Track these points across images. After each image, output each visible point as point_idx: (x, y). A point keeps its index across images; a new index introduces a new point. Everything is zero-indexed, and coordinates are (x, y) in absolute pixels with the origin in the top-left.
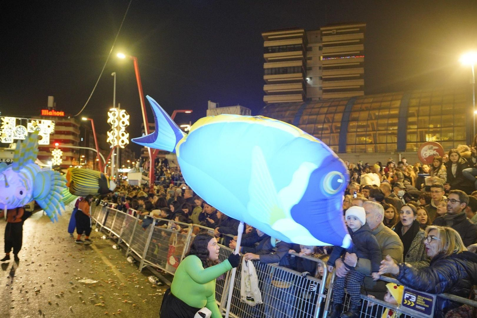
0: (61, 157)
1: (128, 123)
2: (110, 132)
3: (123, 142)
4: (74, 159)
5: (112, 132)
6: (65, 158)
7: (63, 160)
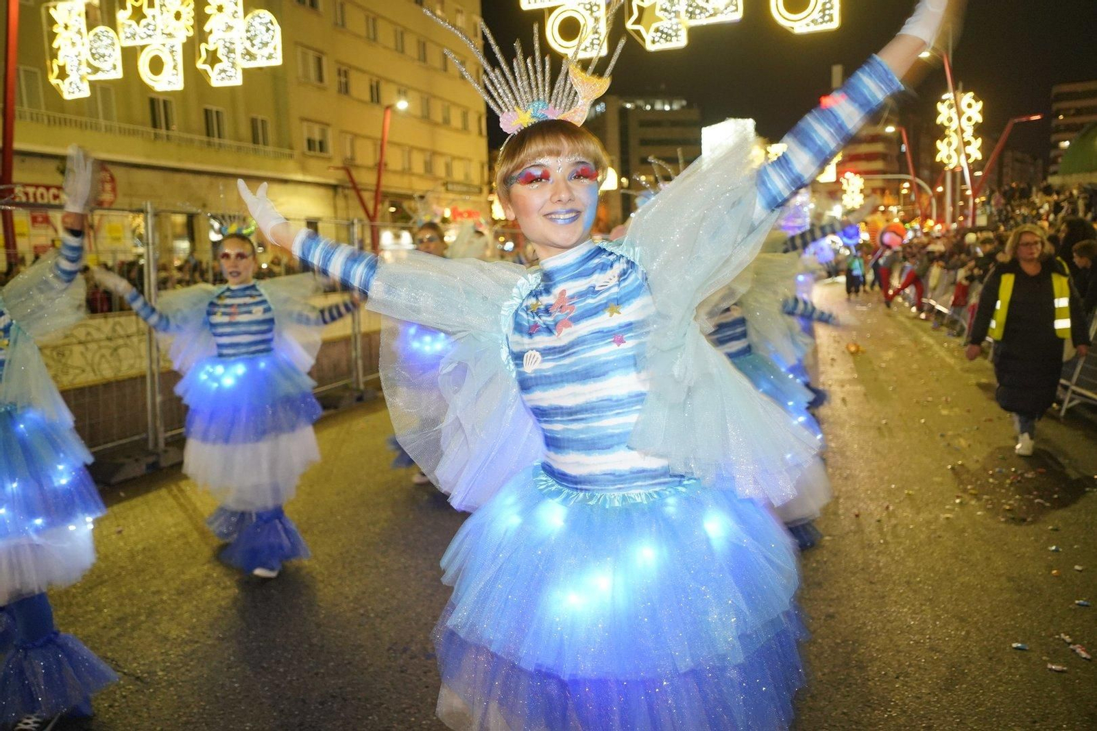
0: (862, 191)
1: (979, 119)
2: (942, 140)
3: (968, 156)
4: (887, 192)
5: (946, 140)
6: (868, 191)
7: (866, 197)
